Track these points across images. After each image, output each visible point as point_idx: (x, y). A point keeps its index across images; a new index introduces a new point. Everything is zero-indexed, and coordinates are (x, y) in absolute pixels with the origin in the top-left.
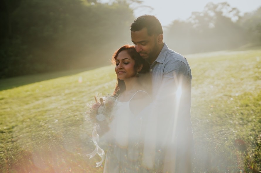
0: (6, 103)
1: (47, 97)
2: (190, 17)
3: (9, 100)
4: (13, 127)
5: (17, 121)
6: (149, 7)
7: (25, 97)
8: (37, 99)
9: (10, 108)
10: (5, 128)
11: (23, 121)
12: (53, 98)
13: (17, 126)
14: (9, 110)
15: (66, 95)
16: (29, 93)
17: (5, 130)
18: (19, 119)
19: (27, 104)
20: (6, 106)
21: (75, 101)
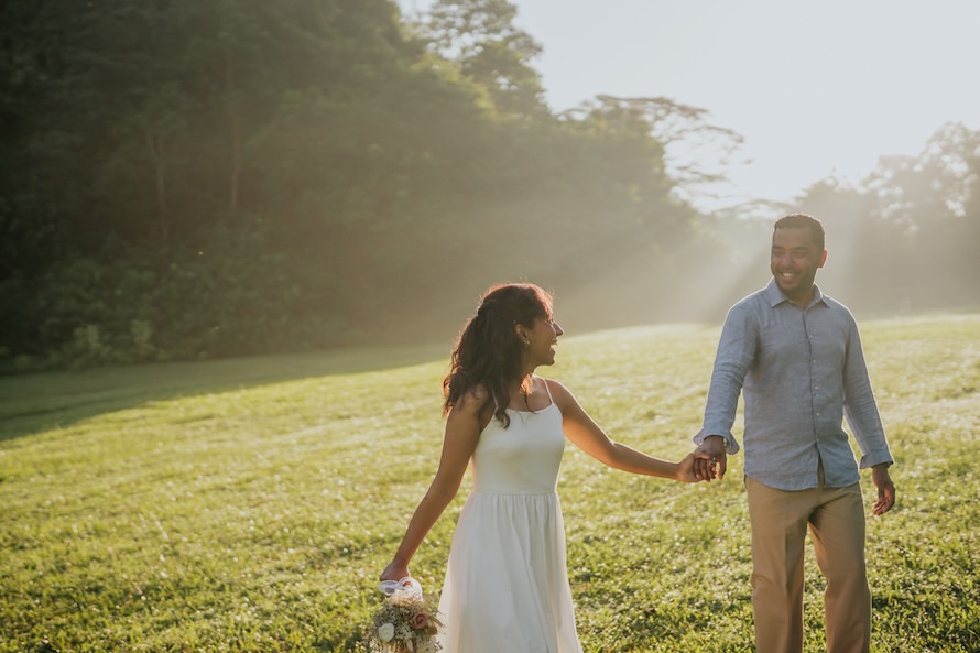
0: (223, 428)
1: (341, 418)
2: (873, 177)
3: (230, 422)
4: (248, 481)
5: (257, 468)
6: (730, 132)
7: (278, 415)
8: (309, 421)
9: (235, 440)
10: (229, 480)
11: (273, 471)
12: (356, 422)
13: (255, 478)
14: (230, 444)
15: (394, 415)
16: (284, 405)
17: (229, 484)
18: (261, 465)
19: (282, 432)
20: (224, 435)
21: (418, 430)
